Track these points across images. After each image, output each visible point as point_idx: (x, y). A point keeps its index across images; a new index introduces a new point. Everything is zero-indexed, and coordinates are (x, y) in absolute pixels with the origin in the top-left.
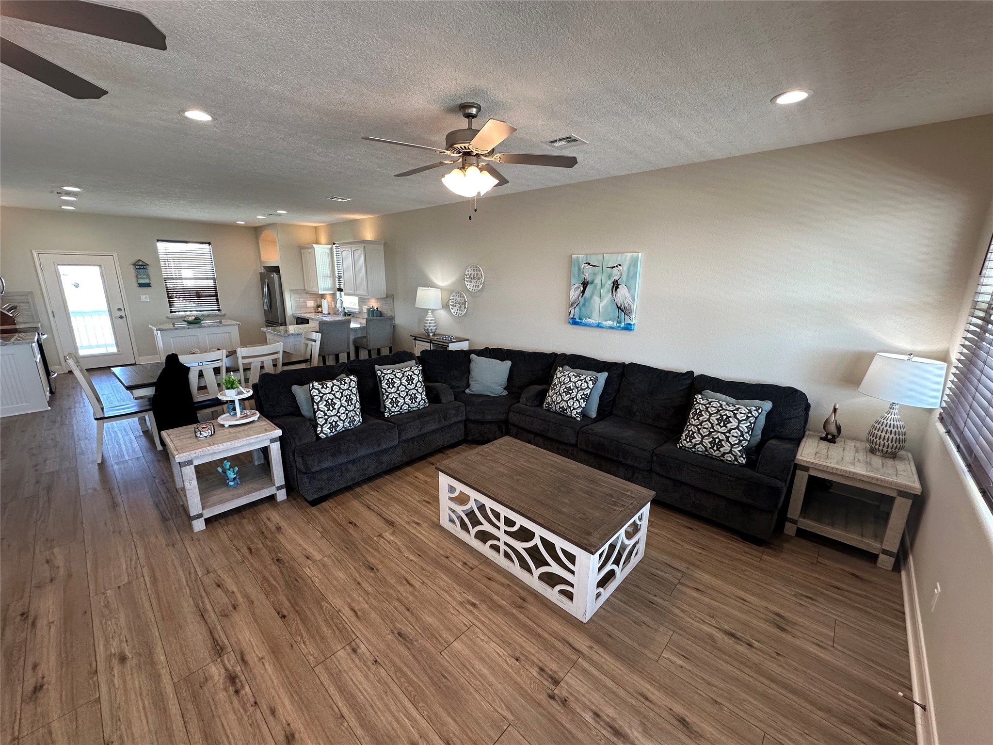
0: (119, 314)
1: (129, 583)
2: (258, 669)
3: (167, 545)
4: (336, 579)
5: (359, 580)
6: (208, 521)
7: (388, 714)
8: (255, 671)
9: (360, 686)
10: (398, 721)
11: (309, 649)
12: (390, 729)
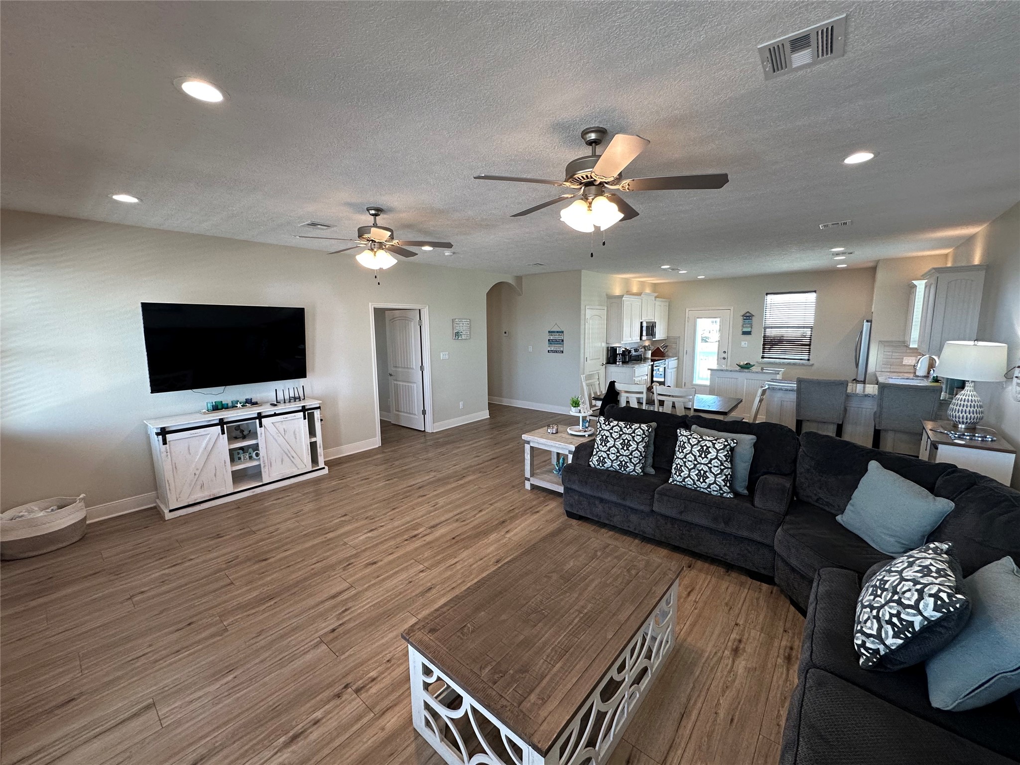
0: (725, 355)
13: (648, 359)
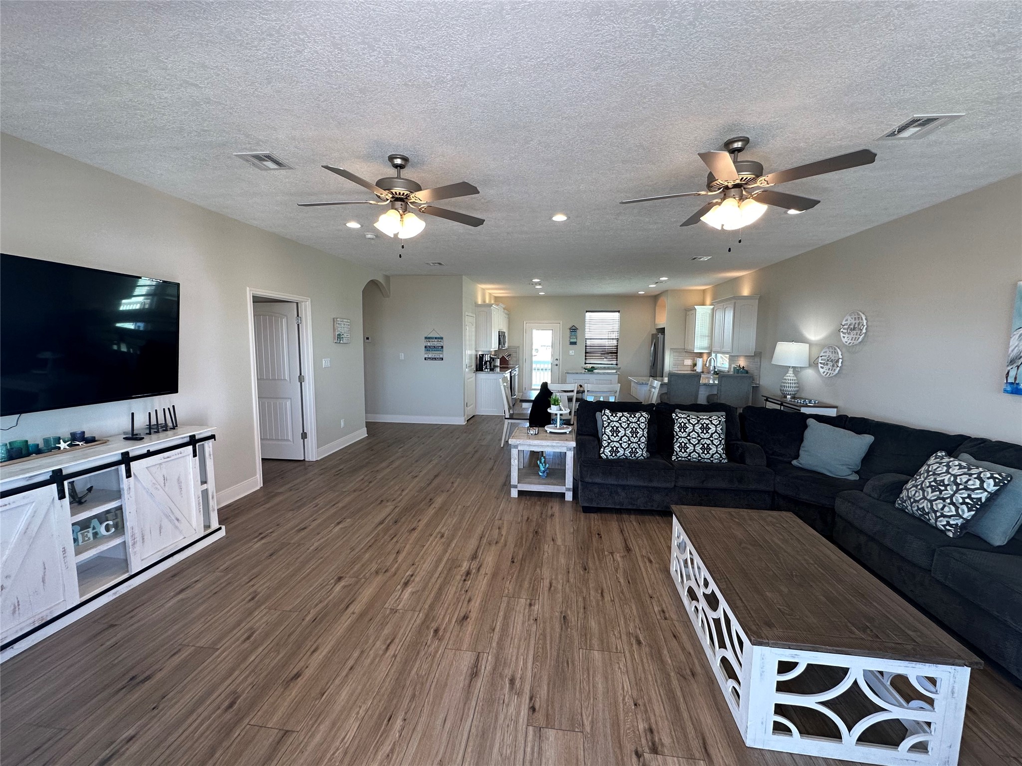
0: (557, 362)
1: (469, 506)
2: (480, 578)
3: (496, 497)
4: (558, 561)
5: (571, 570)
6: (521, 493)
7: (515, 651)
8: (479, 578)
9: (516, 624)
10: (517, 658)
11: (509, 586)
12: (509, 659)
13: (498, 367)
